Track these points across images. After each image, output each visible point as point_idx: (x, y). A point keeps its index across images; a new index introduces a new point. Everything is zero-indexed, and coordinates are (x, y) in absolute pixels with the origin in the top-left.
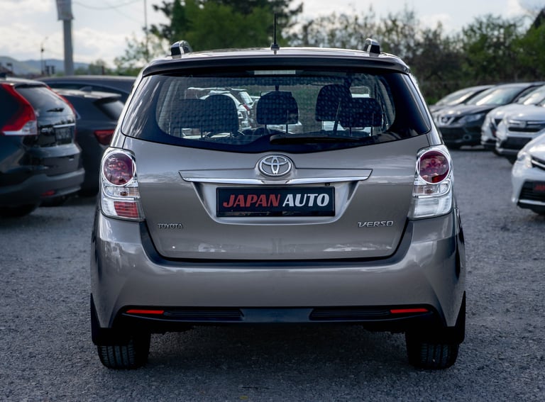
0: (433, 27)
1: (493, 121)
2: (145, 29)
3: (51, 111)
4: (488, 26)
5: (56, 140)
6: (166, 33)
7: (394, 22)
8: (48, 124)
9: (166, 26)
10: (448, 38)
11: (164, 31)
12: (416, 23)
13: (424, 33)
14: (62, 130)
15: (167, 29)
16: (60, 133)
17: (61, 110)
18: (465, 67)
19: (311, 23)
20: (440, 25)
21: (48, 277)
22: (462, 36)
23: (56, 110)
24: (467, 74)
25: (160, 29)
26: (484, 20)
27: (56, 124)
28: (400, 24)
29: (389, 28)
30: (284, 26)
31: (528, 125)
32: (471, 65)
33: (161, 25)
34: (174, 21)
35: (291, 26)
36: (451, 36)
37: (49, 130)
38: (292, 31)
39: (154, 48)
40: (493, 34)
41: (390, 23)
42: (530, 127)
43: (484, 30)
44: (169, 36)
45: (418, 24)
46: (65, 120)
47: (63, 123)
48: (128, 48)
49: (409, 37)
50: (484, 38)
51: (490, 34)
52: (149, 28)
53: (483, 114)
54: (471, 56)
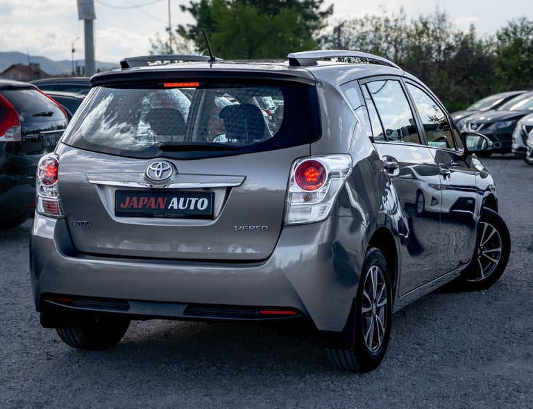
0: (467, 32)
1: (524, 128)
2: (169, 29)
3: (38, 115)
4: (522, 30)
5: (44, 148)
6: (192, 34)
7: (425, 24)
8: (36, 129)
9: (193, 27)
10: (480, 41)
11: (191, 31)
12: (448, 25)
13: (456, 36)
14: (50, 137)
15: (194, 29)
16: (49, 140)
17: (50, 114)
18: (498, 71)
19: (342, 25)
20: (472, 28)
22: (496, 40)
23: (44, 115)
24: (499, 79)
25: (187, 29)
26: (519, 24)
27: (45, 130)
28: (431, 27)
29: (419, 31)
32: (504, 70)
33: (188, 25)
34: (200, 22)
35: (324, 26)
36: (484, 40)
37: (36, 136)
38: (323, 32)
39: (178, 49)
40: (528, 39)
41: (420, 25)
43: (518, 34)
44: (196, 37)
45: (450, 27)
46: (54, 126)
47: (53, 129)
49: (440, 40)
50: (519, 42)
51: (525, 38)
52: (174, 28)
53: (514, 121)
54: (504, 60)
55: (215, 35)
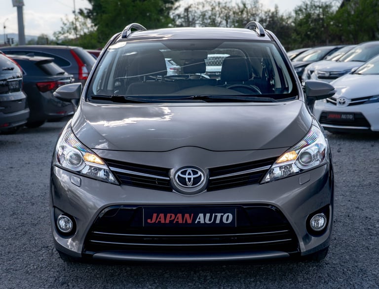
0: (273, 10)
1: (309, 72)
2: (74, 12)
3: (5, 70)
4: (312, 7)
5: (9, 90)
6: (89, 15)
7: (244, 5)
8: (4, 78)
9: (89, 10)
10: (282, 16)
11: (88, 13)
12: (260, 6)
13: (266, 13)
14: (13, 83)
15: (90, 12)
16: (12, 85)
17: (12, 69)
18: (294, 36)
19: (190, 7)
20: (276, 7)
21: (3, 180)
22: (293, 14)
23: (9, 69)
24: (295, 41)
25: (85, 12)
26: (309, 3)
27: (9, 79)
28: (249, 7)
29: (241, 10)
30: (170, 8)
31: (330, 74)
32: (298, 34)
33: (86, 9)
34: (94, 6)
35: (176, 9)
36: (284, 15)
37: (4, 83)
38: (177, 12)
39: (80, 26)
40: (315, 13)
41: (241, 6)
42: (332, 76)
43: (308, 10)
44: (92, 17)
45: (262, 6)
46: (15, 76)
47: (14, 78)
48: (63, 26)
49: (255, 15)
50: (308, 16)
51: (313, 12)
52: (77, 11)
53: (303, 68)
54: (298, 28)
55: (104, 16)
